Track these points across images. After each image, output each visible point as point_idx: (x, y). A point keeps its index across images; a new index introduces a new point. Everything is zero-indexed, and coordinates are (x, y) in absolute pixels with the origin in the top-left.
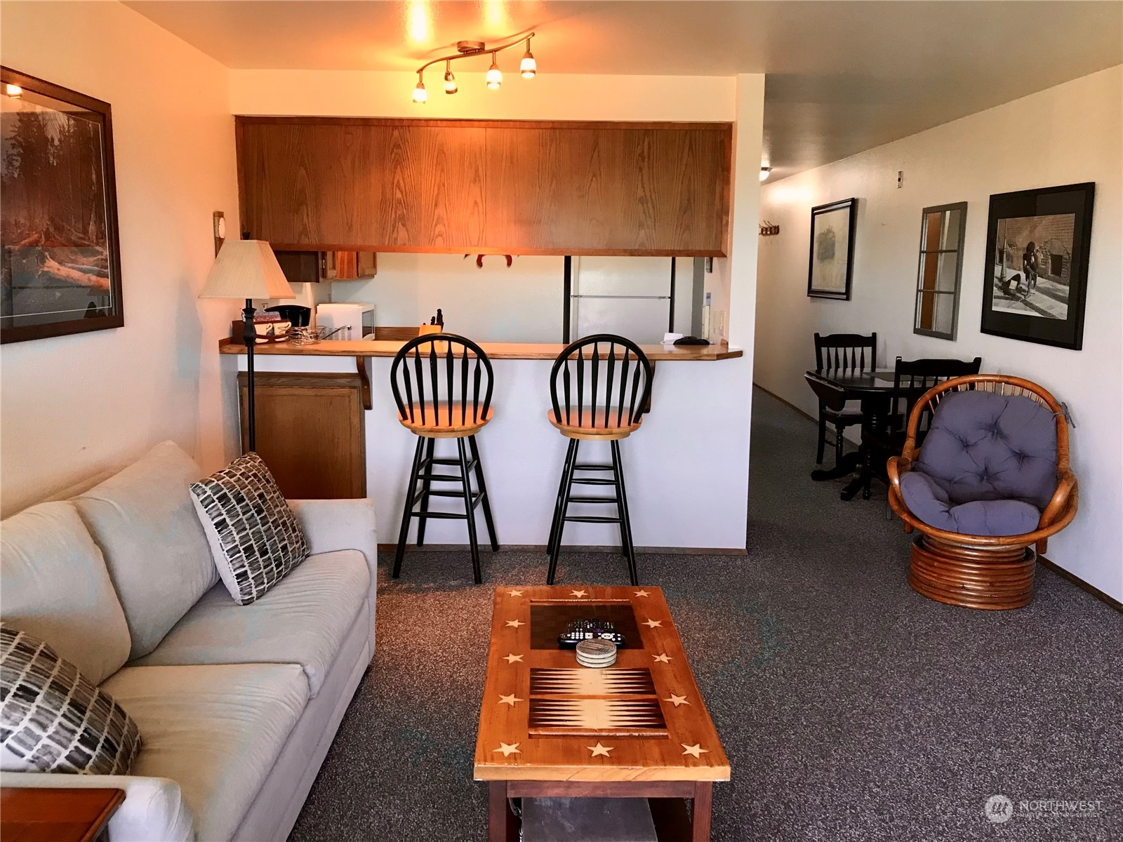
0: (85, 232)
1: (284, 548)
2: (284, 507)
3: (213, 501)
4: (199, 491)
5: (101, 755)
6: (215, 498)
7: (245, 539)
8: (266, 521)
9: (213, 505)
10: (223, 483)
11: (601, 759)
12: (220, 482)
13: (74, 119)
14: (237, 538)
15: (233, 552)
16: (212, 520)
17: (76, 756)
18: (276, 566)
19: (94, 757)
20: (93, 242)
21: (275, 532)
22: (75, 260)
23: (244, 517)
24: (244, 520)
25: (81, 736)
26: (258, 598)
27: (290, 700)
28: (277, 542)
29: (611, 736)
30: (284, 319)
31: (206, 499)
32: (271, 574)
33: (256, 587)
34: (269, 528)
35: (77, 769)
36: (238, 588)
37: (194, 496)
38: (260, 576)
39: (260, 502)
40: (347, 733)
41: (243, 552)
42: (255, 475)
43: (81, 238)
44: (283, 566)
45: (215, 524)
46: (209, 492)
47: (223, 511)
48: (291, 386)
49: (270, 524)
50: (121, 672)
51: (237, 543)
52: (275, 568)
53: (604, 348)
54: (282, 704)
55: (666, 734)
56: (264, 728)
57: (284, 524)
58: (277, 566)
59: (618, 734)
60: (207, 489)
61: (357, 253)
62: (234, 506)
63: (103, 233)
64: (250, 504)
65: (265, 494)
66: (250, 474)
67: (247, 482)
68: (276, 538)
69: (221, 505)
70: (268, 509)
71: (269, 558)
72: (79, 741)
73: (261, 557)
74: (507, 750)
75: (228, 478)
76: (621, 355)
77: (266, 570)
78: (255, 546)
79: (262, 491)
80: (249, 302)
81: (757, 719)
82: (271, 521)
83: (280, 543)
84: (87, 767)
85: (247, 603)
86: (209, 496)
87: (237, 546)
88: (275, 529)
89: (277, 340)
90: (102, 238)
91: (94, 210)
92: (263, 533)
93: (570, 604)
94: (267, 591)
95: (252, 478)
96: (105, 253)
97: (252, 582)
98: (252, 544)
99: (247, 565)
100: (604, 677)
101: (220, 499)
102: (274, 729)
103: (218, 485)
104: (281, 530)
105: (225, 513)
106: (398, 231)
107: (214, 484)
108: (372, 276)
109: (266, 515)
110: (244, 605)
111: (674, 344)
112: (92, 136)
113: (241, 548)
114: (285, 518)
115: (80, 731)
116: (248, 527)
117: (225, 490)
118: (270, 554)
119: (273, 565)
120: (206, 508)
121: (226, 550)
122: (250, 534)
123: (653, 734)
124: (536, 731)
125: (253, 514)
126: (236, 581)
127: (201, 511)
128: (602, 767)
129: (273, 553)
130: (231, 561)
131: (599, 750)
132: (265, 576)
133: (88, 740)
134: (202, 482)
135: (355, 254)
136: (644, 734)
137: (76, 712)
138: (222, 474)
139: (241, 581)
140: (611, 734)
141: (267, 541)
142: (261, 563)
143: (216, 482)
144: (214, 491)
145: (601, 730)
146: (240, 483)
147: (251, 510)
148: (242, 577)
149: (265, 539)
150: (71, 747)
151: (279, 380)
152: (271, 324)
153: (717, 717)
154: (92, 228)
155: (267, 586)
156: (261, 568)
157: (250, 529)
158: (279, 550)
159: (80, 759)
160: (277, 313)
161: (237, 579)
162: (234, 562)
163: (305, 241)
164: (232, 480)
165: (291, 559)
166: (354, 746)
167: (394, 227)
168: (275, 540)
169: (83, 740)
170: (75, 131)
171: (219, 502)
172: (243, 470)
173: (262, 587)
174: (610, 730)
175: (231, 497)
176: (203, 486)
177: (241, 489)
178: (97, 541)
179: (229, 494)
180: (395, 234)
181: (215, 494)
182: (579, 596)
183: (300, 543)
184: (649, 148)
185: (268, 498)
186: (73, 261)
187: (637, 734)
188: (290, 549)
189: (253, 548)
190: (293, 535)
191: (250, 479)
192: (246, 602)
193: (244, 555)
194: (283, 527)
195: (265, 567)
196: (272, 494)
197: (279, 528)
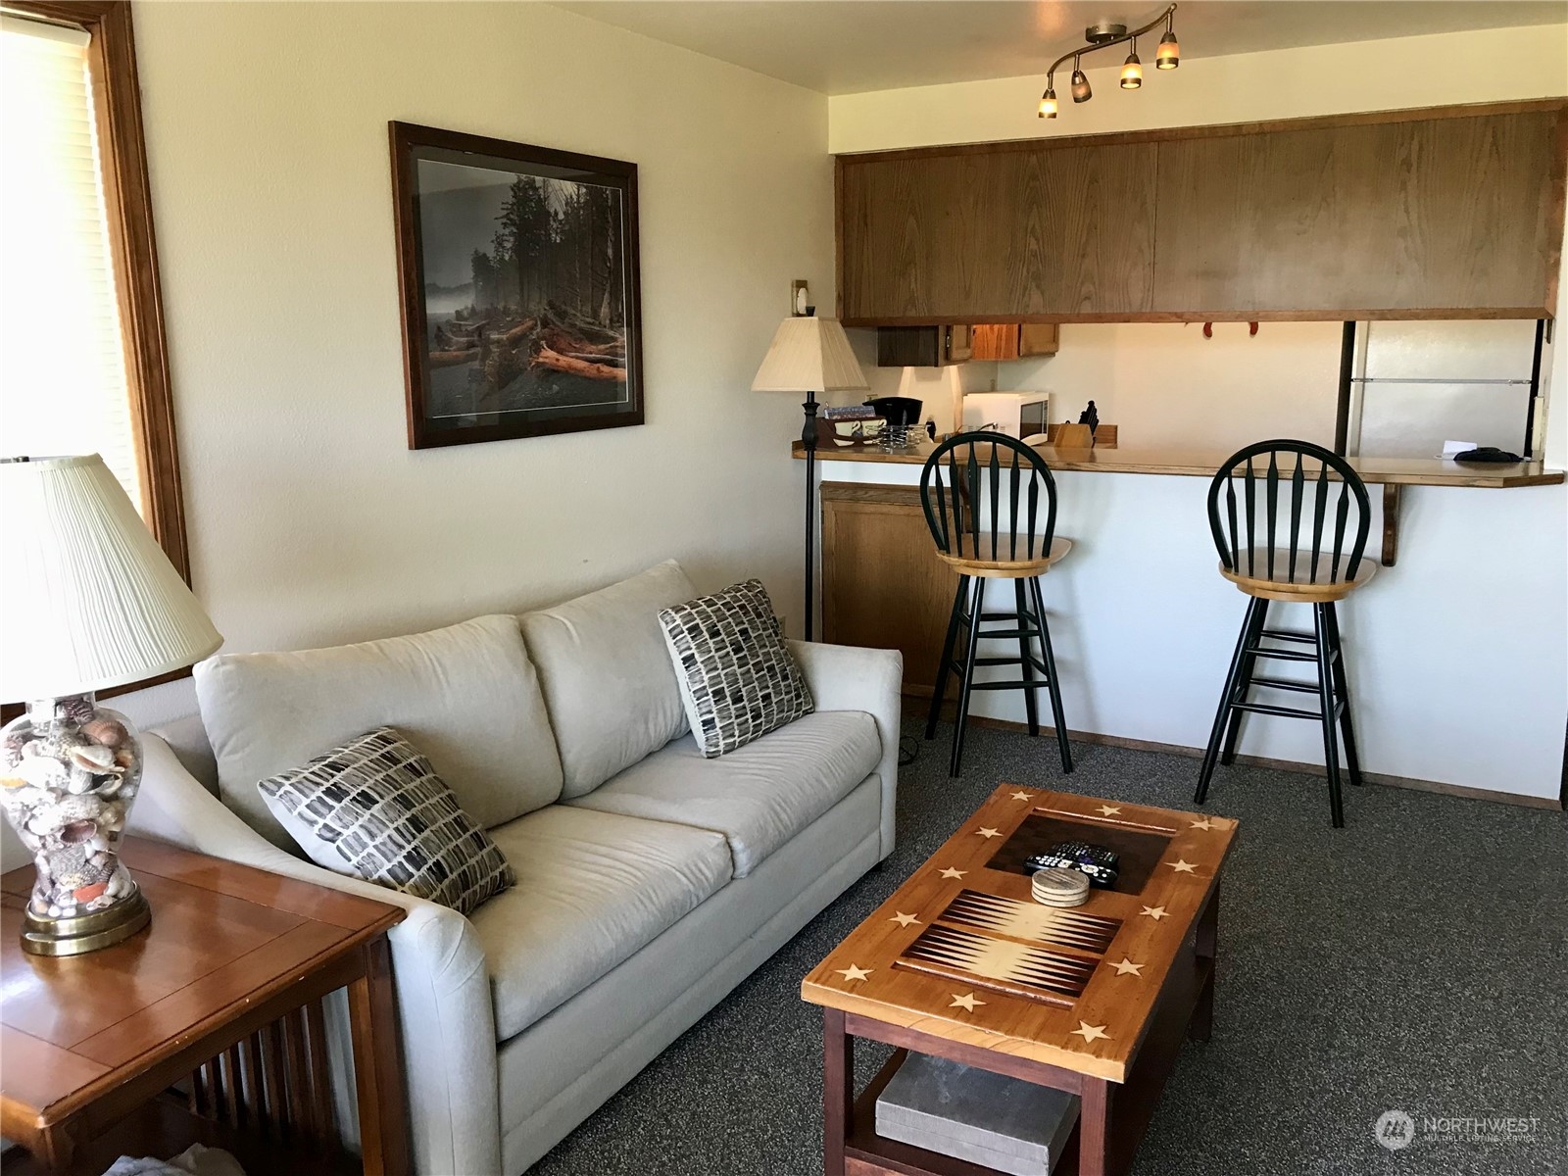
0: (595, 314)
1: (766, 697)
2: (775, 648)
3: (682, 632)
4: (668, 618)
5: (425, 876)
6: (684, 628)
7: (716, 681)
8: (744, 662)
9: (681, 636)
10: (697, 612)
11: (960, 1013)
12: (693, 611)
13: (586, 187)
14: (706, 678)
15: (700, 694)
16: (680, 653)
17: (398, 871)
18: (752, 717)
19: (416, 877)
20: (605, 327)
21: (755, 676)
22: (580, 349)
23: (717, 655)
24: (717, 658)
25: (409, 853)
26: (726, 752)
27: (692, 872)
28: (757, 688)
29: (998, 990)
30: (879, 415)
31: (674, 628)
32: (746, 726)
33: (724, 739)
34: (749, 671)
35: (397, 885)
36: (704, 737)
37: (663, 625)
38: (730, 727)
39: (740, 638)
40: (818, 937)
41: (711, 695)
42: (742, 607)
43: (589, 323)
44: (762, 719)
45: (683, 659)
46: (678, 621)
47: (693, 645)
48: (879, 502)
49: (750, 666)
50: (549, 809)
51: (706, 683)
52: (750, 721)
53: (1286, 460)
54: (678, 874)
55: (1071, 1004)
56: (639, 894)
57: (771, 669)
58: (754, 718)
59: (1008, 990)
60: (677, 617)
61: (1020, 326)
62: (706, 639)
63: (621, 316)
64: (726, 640)
65: (750, 630)
66: (735, 605)
67: (728, 614)
68: (756, 684)
69: (692, 637)
70: (750, 649)
71: (744, 707)
72: (404, 857)
73: (733, 704)
74: (854, 973)
75: (704, 607)
76: (1312, 472)
77: (738, 720)
78: (726, 690)
79: (746, 626)
80: (811, 395)
81: (1404, 1051)
82: (752, 662)
83: (760, 690)
84: (407, 884)
85: (712, 756)
86: (678, 625)
87: (704, 687)
88: (756, 673)
89: (866, 442)
90: (618, 322)
91: (608, 289)
92: (739, 677)
93: (1086, 822)
94: (738, 747)
95: (737, 609)
96: (621, 339)
97: (720, 732)
98: (723, 688)
99: (715, 712)
100: (1052, 919)
101: (690, 630)
102: (655, 899)
103: (690, 614)
104: (764, 675)
105: (694, 647)
106: (1030, 294)
107: (686, 612)
108: (1053, 354)
109: (745, 655)
110: (709, 758)
111: (1455, 459)
112: (610, 204)
113: (710, 691)
114: (774, 662)
115: (409, 848)
116: (720, 666)
117: (698, 621)
118: (745, 702)
119: (749, 716)
120: (674, 638)
121: (693, 690)
122: (722, 675)
123: (1054, 1000)
124: (905, 961)
125: (728, 652)
126: (702, 728)
127: (670, 642)
128: (953, 1021)
129: (750, 701)
130: (698, 704)
131: (968, 1002)
132: (736, 727)
133: (415, 859)
134: (673, 608)
135: (1016, 327)
136: (1043, 998)
137: (411, 828)
138: (700, 602)
139: (708, 730)
140: (998, 987)
141: (744, 686)
142: (733, 712)
143: (689, 610)
144: (685, 620)
145: (989, 979)
146: (718, 613)
147: (727, 647)
148: (708, 724)
149: (741, 683)
150: (395, 862)
151: (866, 493)
152: (858, 422)
153: (1338, 1032)
154: (604, 310)
155: (738, 740)
156: (731, 717)
157: (723, 669)
158: (758, 699)
159: (402, 876)
160: (872, 408)
161: (703, 726)
162: (701, 706)
163: (912, 313)
164: (709, 610)
165: (775, 712)
166: (818, 953)
167: (1025, 289)
168: (755, 687)
169: (409, 857)
170: (586, 202)
171: (689, 634)
172: (728, 599)
173: (732, 740)
174: (1000, 982)
175: (704, 629)
176: (673, 614)
177: (718, 622)
178: (531, 656)
179: (701, 626)
180: (1026, 299)
181: (685, 624)
182: (1107, 814)
183: (793, 694)
184: (1421, 148)
185: (753, 635)
186: (577, 350)
187: (1032, 995)
188: (774, 700)
189: (724, 692)
190: (782, 684)
191: (734, 611)
192: (710, 755)
193: (712, 699)
194: (768, 672)
195: (737, 717)
196: (761, 632)
197: (762, 673)
